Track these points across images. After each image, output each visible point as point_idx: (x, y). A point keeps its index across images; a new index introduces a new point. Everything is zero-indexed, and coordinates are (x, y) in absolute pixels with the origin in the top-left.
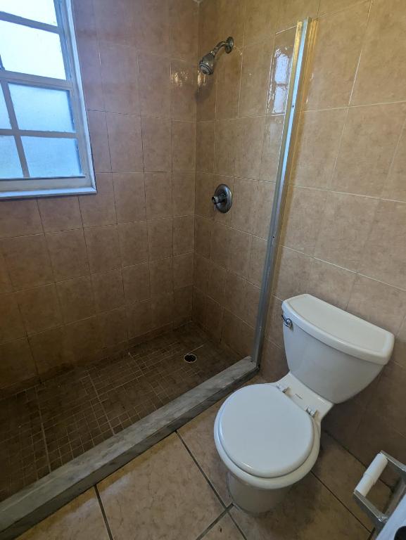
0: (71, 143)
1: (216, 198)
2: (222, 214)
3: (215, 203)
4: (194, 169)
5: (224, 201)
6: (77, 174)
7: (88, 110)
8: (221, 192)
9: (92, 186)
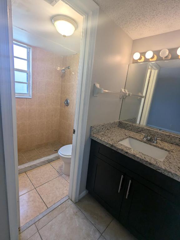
0: (26, 85)
1: (65, 102)
2: (66, 107)
3: (65, 103)
4: (60, 94)
5: (67, 103)
6: (26, 93)
7: (32, 78)
8: (67, 101)
9: (30, 96)
